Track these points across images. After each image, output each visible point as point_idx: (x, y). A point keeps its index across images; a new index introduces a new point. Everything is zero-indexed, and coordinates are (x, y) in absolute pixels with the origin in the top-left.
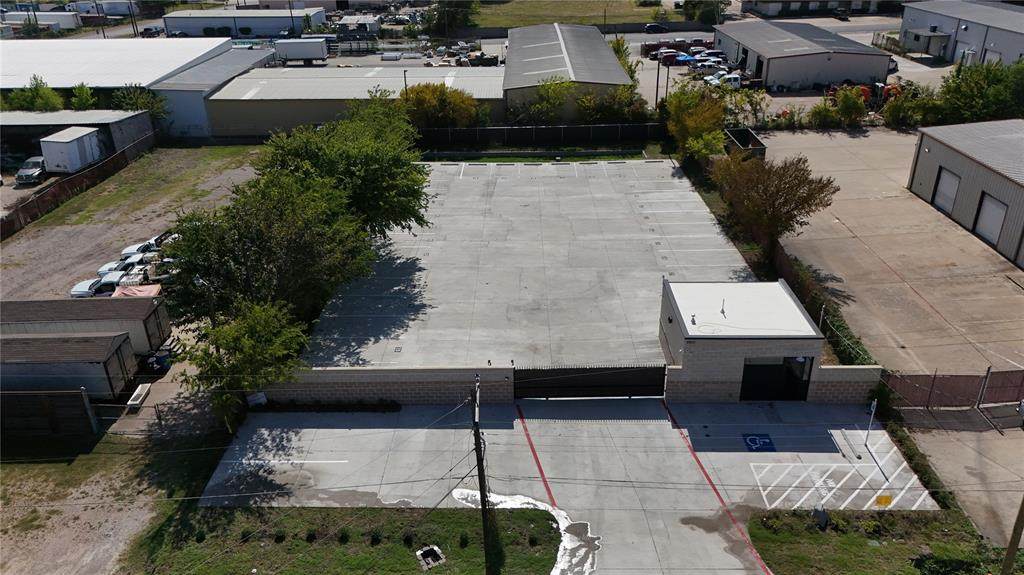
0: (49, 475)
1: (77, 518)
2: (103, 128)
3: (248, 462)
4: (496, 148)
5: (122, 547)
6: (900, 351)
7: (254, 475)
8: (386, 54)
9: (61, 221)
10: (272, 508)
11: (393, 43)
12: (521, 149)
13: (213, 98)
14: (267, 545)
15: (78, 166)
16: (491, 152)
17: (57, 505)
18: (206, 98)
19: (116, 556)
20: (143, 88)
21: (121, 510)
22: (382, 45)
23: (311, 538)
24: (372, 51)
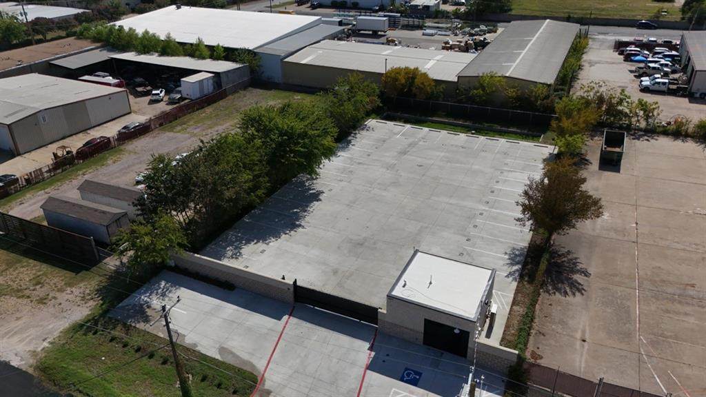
0: (66, 277)
1: (60, 304)
2: (217, 75)
3: (144, 298)
4: (439, 117)
5: (67, 325)
6: (578, 343)
7: (141, 306)
8: (428, 31)
9: (171, 129)
10: (135, 327)
11: (436, 23)
12: (455, 120)
13: (286, 60)
14: (118, 347)
15: (198, 95)
16: (434, 119)
17: (58, 294)
18: (282, 60)
19: (61, 329)
20: (250, 50)
21: (79, 305)
22: (429, 23)
23: (138, 350)
24: (420, 27)
